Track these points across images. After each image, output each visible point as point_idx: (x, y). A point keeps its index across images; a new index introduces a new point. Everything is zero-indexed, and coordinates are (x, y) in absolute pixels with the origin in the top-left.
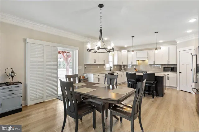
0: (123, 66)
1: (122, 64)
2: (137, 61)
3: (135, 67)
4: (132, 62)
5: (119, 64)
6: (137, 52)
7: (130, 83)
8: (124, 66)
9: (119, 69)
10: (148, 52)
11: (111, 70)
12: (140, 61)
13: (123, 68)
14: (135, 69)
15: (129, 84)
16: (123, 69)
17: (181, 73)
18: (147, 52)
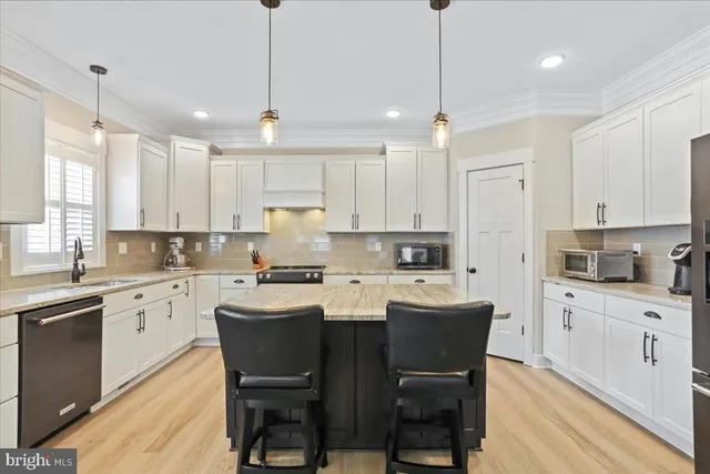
0: (179, 242)
1: (172, 229)
2: (267, 214)
3: (251, 247)
4: (237, 218)
5: (150, 227)
6: (270, 160)
7: (251, 403)
8: (190, 238)
9: (152, 261)
10: (324, 165)
11: (76, 276)
12: (280, 216)
13: (182, 252)
14: (256, 260)
15: (250, 413)
16: (181, 259)
17: (473, 271)
18: (320, 167)
